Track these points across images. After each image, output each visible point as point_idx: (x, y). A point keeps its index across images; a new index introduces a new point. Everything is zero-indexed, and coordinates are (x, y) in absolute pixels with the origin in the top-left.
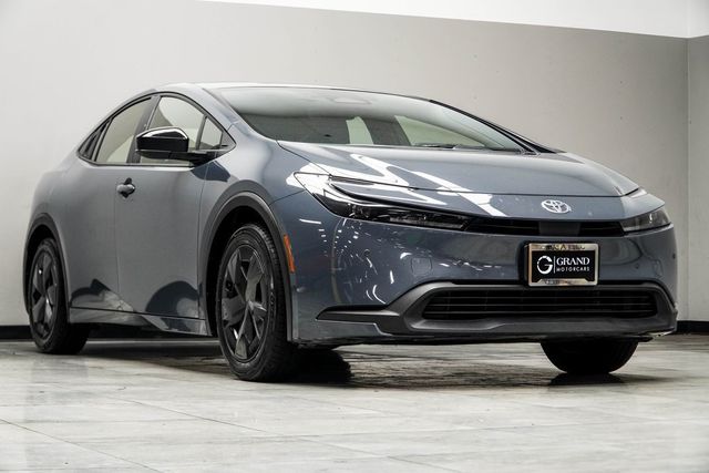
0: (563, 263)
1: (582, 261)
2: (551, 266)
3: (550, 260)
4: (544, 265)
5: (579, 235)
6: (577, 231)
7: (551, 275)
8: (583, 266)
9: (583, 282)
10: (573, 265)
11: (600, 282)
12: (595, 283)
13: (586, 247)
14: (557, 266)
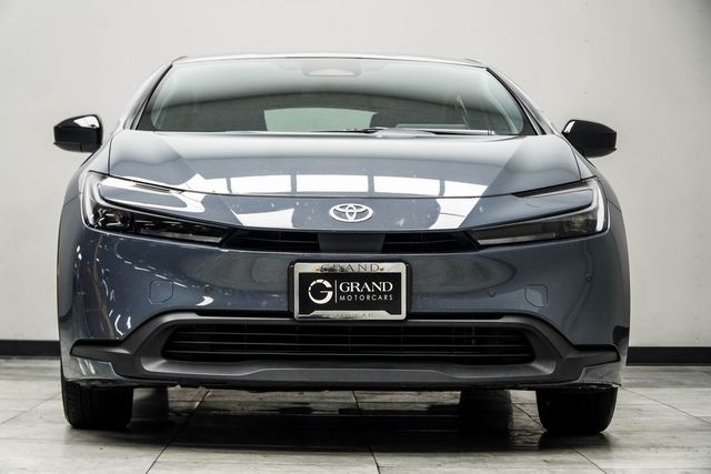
0: (350, 289)
1: (382, 287)
2: (330, 294)
3: (328, 285)
4: (319, 292)
5: (383, 251)
6: (380, 245)
7: (331, 306)
8: (382, 294)
9: (382, 315)
10: (366, 293)
11: (409, 315)
12: (403, 316)
13: (388, 267)
14: (340, 293)
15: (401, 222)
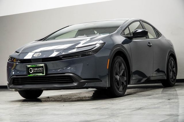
0: (36, 70)
1: (41, 69)
2: (33, 71)
3: (32, 69)
4: (31, 70)
6: (41, 61)
7: (33, 73)
8: (41, 70)
9: (41, 74)
10: (38, 70)
11: (46, 74)
12: (44, 74)
13: (41, 65)
14: (34, 71)
15: (44, 56)
